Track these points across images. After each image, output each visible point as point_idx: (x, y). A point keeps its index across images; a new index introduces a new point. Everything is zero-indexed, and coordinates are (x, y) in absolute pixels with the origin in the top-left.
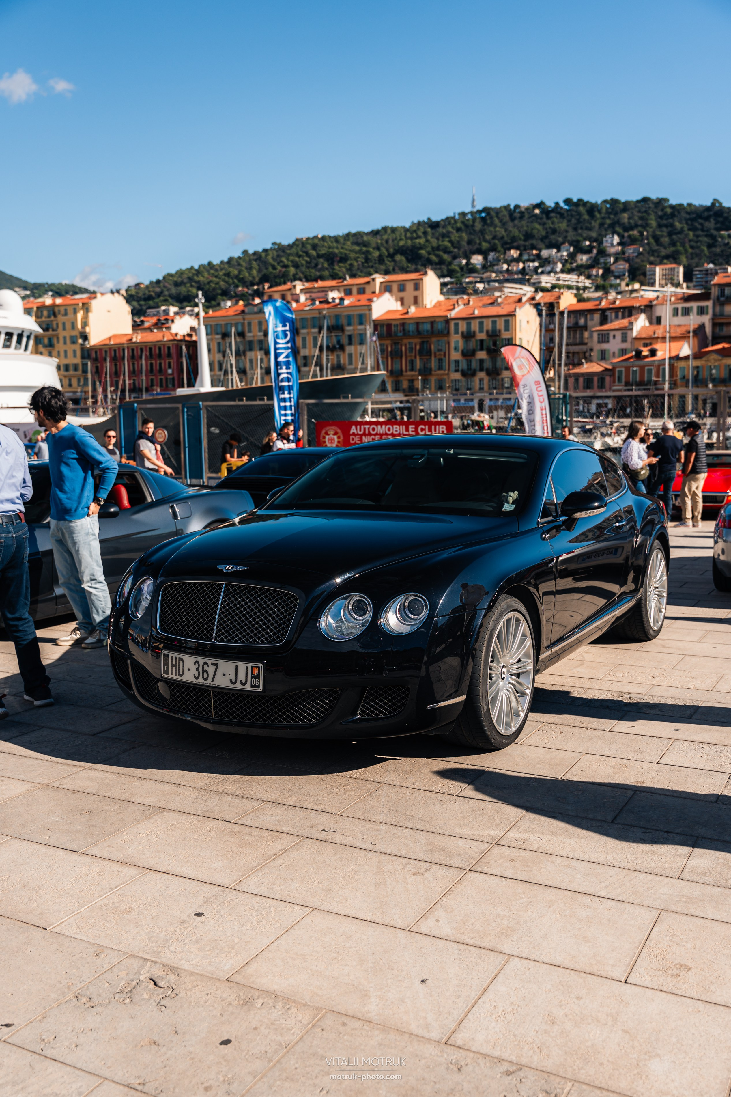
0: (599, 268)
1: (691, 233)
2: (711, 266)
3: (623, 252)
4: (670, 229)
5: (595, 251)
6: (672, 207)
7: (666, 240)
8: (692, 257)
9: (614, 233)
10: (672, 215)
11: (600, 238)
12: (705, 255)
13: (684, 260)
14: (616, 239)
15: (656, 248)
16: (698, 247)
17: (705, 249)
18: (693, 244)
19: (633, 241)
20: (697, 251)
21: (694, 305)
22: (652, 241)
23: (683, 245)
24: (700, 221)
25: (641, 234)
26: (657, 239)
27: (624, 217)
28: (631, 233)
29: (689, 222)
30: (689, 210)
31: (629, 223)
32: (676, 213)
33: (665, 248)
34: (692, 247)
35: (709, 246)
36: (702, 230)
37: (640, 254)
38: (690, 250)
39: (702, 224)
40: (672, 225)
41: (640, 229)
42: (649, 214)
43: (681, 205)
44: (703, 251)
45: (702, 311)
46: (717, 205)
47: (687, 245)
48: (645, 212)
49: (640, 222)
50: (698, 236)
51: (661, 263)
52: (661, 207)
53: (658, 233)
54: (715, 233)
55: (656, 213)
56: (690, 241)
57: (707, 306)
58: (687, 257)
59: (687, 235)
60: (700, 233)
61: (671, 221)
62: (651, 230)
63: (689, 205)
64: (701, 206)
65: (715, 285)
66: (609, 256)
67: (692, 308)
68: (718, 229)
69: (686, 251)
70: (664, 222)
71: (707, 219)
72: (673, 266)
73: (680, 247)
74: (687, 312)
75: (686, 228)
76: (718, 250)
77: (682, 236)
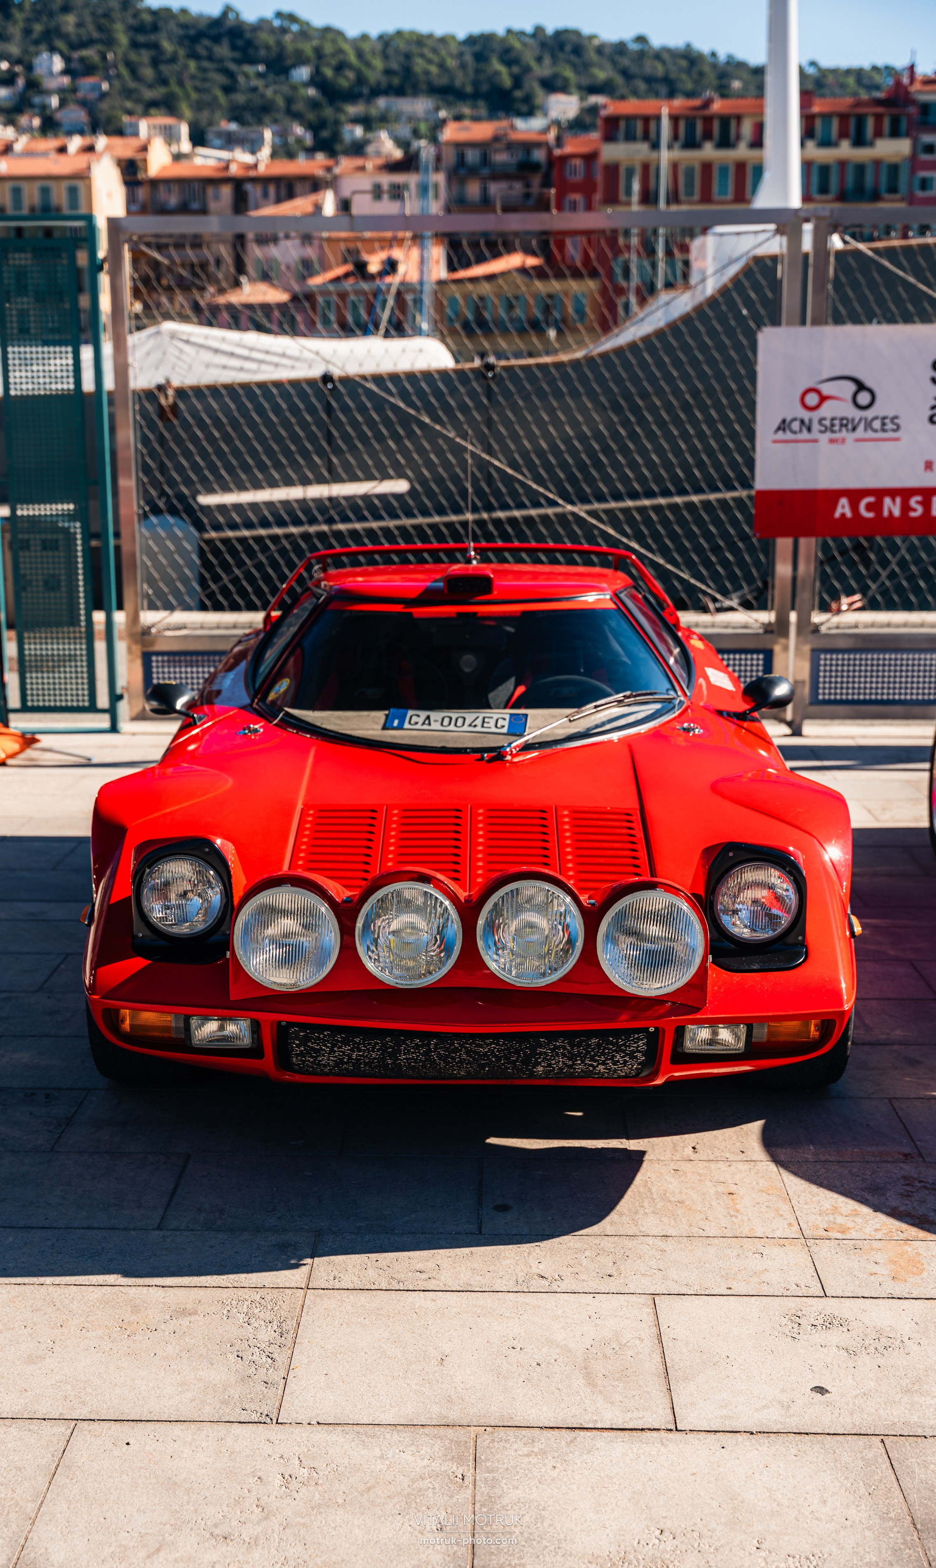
0: (32, 117)
1: (192, 65)
2: (233, 127)
3: (74, 90)
4: (153, 53)
5: (21, 82)
6: (155, 13)
7: (148, 73)
8: (198, 107)
9: (52, 49)
10: (155, 28)
11: (26, 58)
12: (220, 106)
13: (188, 113)
14: (58, 64)
15: (132, 85)
16: (206, 91)
17: (219, 93)
18: (198, 83)
19: (89, 69)
20: (206, 97)
21: (412, 180)
22: (124, 72)
23: (181, 84)
24: (206, 42)
25: (104, 58)
26: (133, 69)
27: (67, 23)
28: (85, 53)
29: (186, 43)
30: (182, 19)
31: (79, 35)
32: (161, 24)
33: (150, 86)
34: (197, 90)
35: (228, 90)
36: (210, 58)
37: (103, 96)
38: (194, 96)
39: (207, 48)
40: (156, 46)
41: (100, 47)
42: (112, 21)
43: (168, 10)
44: (216, 98)
46: (231, 16)
47: (188, 84)
48: (106, 16)
49: (95, 35)
50: (204, 70)
51: (146, 114)
52: (130, 12)
53: (133, 57)
54: (232, 67)
55: (123, 21)
56: (193, 77)
57: (436, 185)
58: (191, 107)
59: (186, 66)
60: (206, 64)
61: (153, 37)
62: (120, 51)
63: (184, 11)
64: (201, 16)
65: (448, 143)
66: (48, 93)
67: (404, 186)
68: (239, 62)
69: (188, 97)
70: (141, 38)
71: (216, 39)
72: (168, 121)
73: (175, 88)
74: (397, 193)
75: (181, 52)
76: (240, 98)
77: (176, 67)
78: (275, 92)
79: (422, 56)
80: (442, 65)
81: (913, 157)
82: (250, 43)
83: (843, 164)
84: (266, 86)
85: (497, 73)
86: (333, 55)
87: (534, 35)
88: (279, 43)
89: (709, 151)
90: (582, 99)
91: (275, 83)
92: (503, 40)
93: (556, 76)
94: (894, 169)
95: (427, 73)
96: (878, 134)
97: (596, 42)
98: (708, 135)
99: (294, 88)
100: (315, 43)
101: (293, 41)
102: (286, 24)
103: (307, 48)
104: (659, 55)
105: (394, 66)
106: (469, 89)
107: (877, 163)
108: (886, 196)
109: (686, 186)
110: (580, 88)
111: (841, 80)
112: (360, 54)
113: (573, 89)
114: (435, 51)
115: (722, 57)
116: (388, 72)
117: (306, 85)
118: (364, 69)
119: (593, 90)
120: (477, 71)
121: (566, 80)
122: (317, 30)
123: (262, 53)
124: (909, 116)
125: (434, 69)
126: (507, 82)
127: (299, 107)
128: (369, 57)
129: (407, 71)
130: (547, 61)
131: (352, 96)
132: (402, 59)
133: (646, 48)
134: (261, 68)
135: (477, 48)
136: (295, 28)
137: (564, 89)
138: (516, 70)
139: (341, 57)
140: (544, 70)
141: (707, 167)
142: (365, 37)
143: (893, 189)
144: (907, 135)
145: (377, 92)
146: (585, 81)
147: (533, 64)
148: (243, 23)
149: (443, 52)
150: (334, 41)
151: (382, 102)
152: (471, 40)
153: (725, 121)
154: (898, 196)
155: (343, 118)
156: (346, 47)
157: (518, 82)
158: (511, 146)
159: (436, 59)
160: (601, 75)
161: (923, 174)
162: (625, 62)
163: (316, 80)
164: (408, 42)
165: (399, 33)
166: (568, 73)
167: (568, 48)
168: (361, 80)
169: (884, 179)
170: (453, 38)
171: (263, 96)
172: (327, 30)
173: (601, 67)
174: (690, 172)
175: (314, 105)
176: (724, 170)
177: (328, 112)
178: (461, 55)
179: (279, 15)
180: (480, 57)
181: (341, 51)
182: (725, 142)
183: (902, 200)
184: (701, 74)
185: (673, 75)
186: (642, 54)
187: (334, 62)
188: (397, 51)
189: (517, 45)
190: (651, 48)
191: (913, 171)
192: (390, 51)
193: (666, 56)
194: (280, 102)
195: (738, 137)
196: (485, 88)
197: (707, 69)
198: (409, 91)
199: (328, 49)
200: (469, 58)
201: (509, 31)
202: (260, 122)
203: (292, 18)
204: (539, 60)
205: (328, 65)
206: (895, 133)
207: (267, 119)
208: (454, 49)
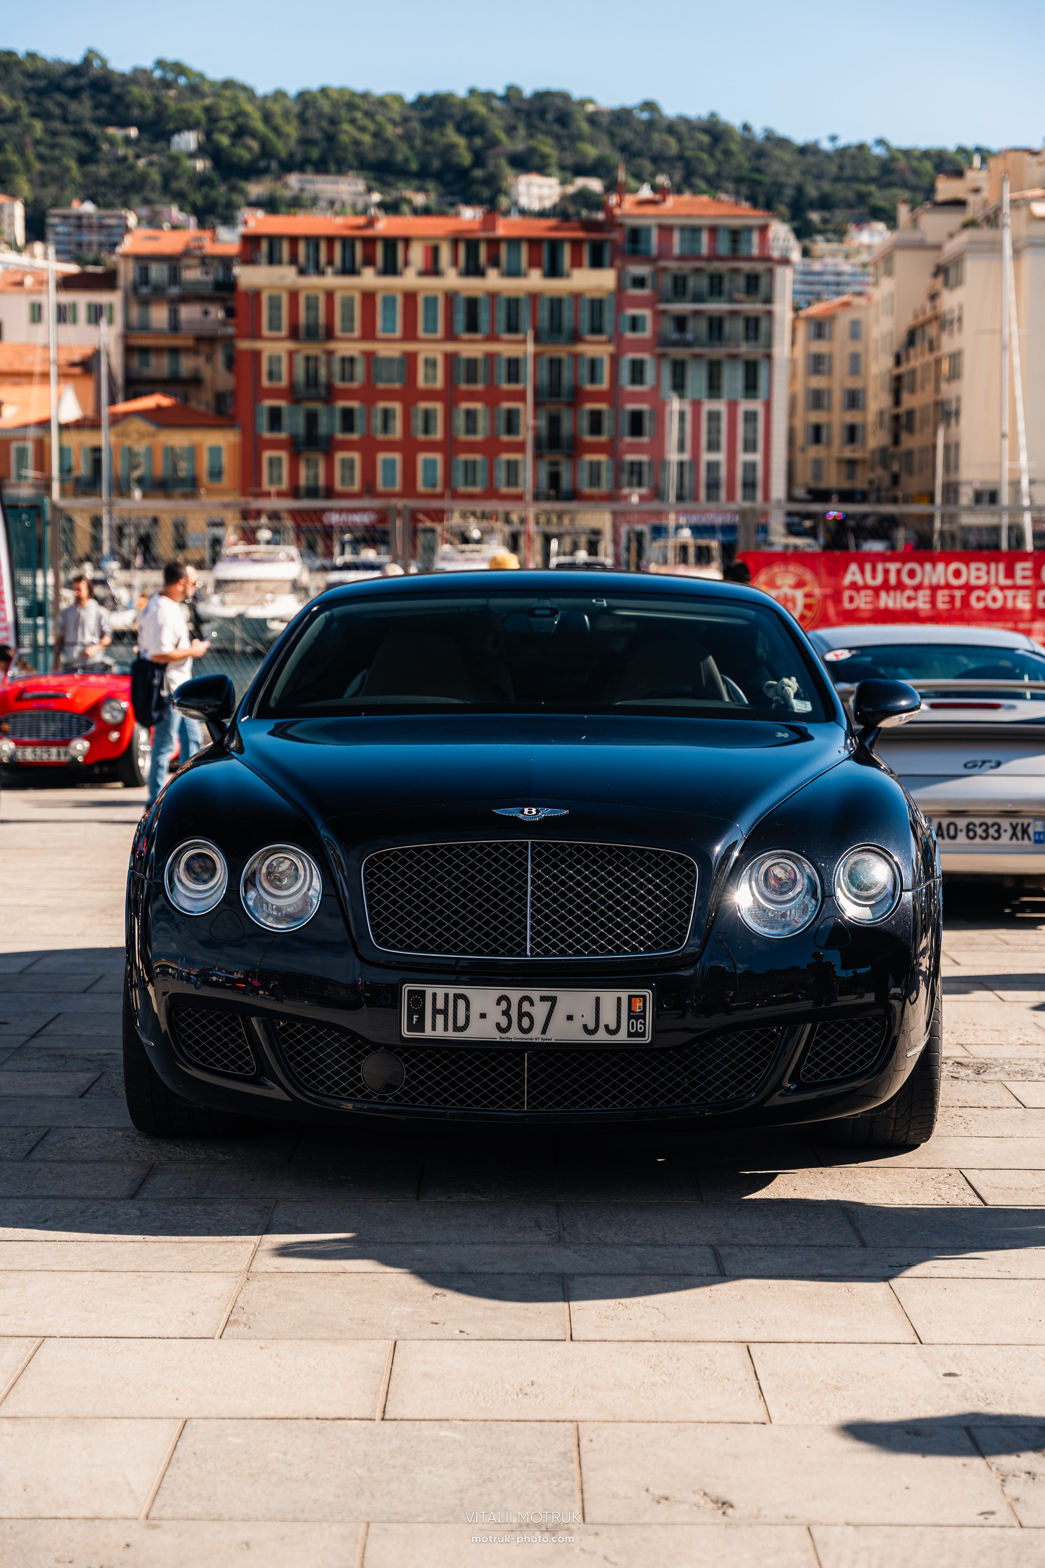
1: (38, 126)
2: (88, 208)
8: (42, 181)
12: (73, 181)
13: (25, 189)
16: (56, 160)
17: (73, 164)
18: (43, 150)
20: (54, 169)
21: (82, 299)
23: (20, 150)
24: (60, 97)
29: (33, 97)
30: (30, 67)
34: (41, 158)
35: (83, 160)
36: (65, 120)
38: (37, 166)
39: (61, 106)
43: (9, 54)
44: (67, 170)
45: (96, 314)
46: (96, 63)
47: (30, 153)
50: (54, 134)
54: (93, 129)
56: (37, 142)
57: (111, 307)
58: (30, 181)
59: (28, 128)
60: (57, 125)
63: (32, 56)
64: (58, 62)
65: (125, 256)
67: (74, 306)
68: (100, 122)
69: (28, 167)
71: (74, 94)
73: (14, 158)
74: (63, 315)
75: (25, 110)
76: (103, 171)
77: (16, 129)
78: (151, 164)
79: (353, 121)
80: (377, 135)
81: (620, 289)
82: (119, 98)
83: (534, 297)
84: (138, 156)
85: (453, 147)
86: (233, 118)
87: (506, 99)
88: (156, 100)
89: (369, 278)
90: (563, 183)
91: (152, 152)
92: (464, 103)
93: (532, 151)
94: (597, 305)
95: (357, 143)
96: (577, 263)
97: (590, 108)
98: (369, 261)
99: (175, 160)
100: (208, 101)
101: (179, 98)
102: (170, 76)
103: (196, 107)
104: (671, 128)
105: (316, 134)
106: (414, 166)
107: (577, 296)
108: (589, 337)
109: (343, 320)
110: (563, 168)
111: (915, 163)
112: (267, 118)
113: (554, 170)
114: (368, 114)
115: (758, 131)
116: (305, 141)
117: (192, 156)
118: (271, 136)
119: (581, 170)
120: (427, 142)
121: (544, 157)
122: (213, 84)
123: (136, 112)
124: (613, 242)
125: (367, 139)
126: (466, 159)
127: (181, 184)
128: (279, 121)
129: (331, 139)
130: (522, 132)
131: (252, 172)
132: (325, 124)
133: (657, 117)
134: (133, 132)
135: (429, 113)
136: (182, 81)
137: (542, 170)
138: (478, 141)
139: (240, 120)
140: (519, 145)
141: (369, 297)
142: (279, 95)
143: (597, 329)
144: (612, 265)
145: (289, 166)
146: (569, 159)
147: (502, 136)
148: (111, 73)
149: (379, 118)
150: (234, 100)
151: (294, 180)
152: (423, 102)
153: (390, 243)
154: (603, 337)
155: (236, 198)
156: (249, 108)
157: (479, 160)
158: (205, 261)
159: (372, 127)
160: (591, 152)
161: (631, 312)
162: (627, 135)
163: (207, 149)
164: (335, 105)
165: (324, 91)
166: (547, 147)
167: (550, 116)
168: (267, 151)
169: (585, 316)
170: (398, 98)
171: (131, 168)
172: (228, 84)
173: (594, 142)
174: (348, 304)
175: (202, 181)
176: (389, 301)
177: (221, 191)
178: (406, 120)
179: (160, 64)
180: (430, 124)
181: (242, 113)
182: (390, 269)
183: (609, 341)
184: (727, 153)
185: (688, 154)
186: (650, 124)
187: (232, 127)
188: (320, 115)
189: (482, 110)
190: (661, 116)
191: (619, 309)
192: (310, 113)
193: (683, 129)
194: (155, 176)
195: (406, 264)
196: (436, 164)
197: (734, 147)
198: (333, 168)
199: (225, 109)
200: (415, 125)
201: (472, 92)
202: (127, 205)
203: (179, 69)
204: (511, 130)
205: (223, 131)
206: (597, 263)
207: (136, 199)
208: (396, 111)
